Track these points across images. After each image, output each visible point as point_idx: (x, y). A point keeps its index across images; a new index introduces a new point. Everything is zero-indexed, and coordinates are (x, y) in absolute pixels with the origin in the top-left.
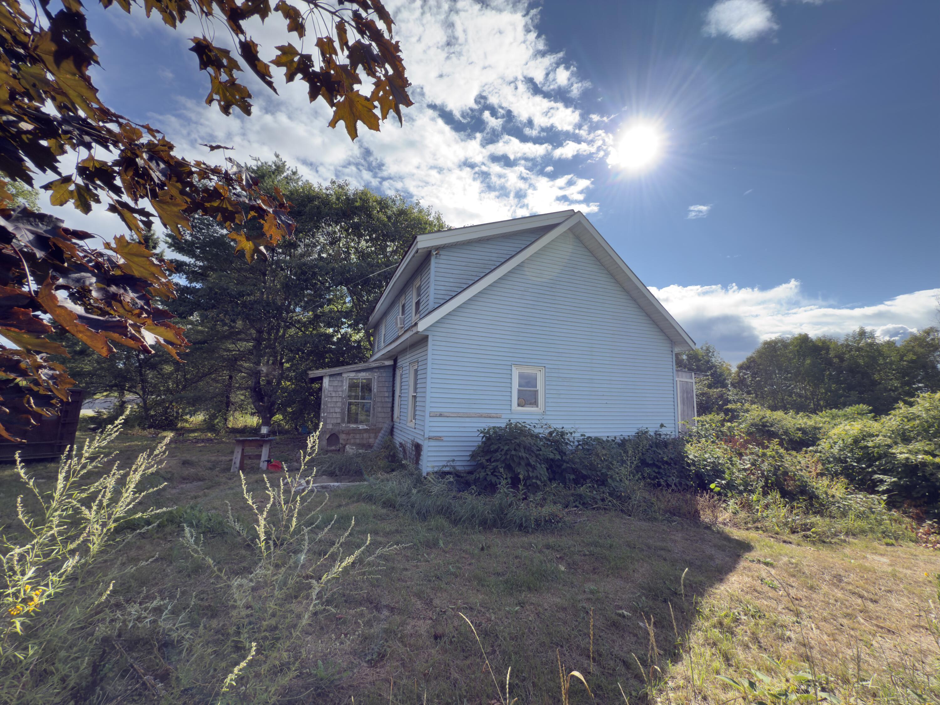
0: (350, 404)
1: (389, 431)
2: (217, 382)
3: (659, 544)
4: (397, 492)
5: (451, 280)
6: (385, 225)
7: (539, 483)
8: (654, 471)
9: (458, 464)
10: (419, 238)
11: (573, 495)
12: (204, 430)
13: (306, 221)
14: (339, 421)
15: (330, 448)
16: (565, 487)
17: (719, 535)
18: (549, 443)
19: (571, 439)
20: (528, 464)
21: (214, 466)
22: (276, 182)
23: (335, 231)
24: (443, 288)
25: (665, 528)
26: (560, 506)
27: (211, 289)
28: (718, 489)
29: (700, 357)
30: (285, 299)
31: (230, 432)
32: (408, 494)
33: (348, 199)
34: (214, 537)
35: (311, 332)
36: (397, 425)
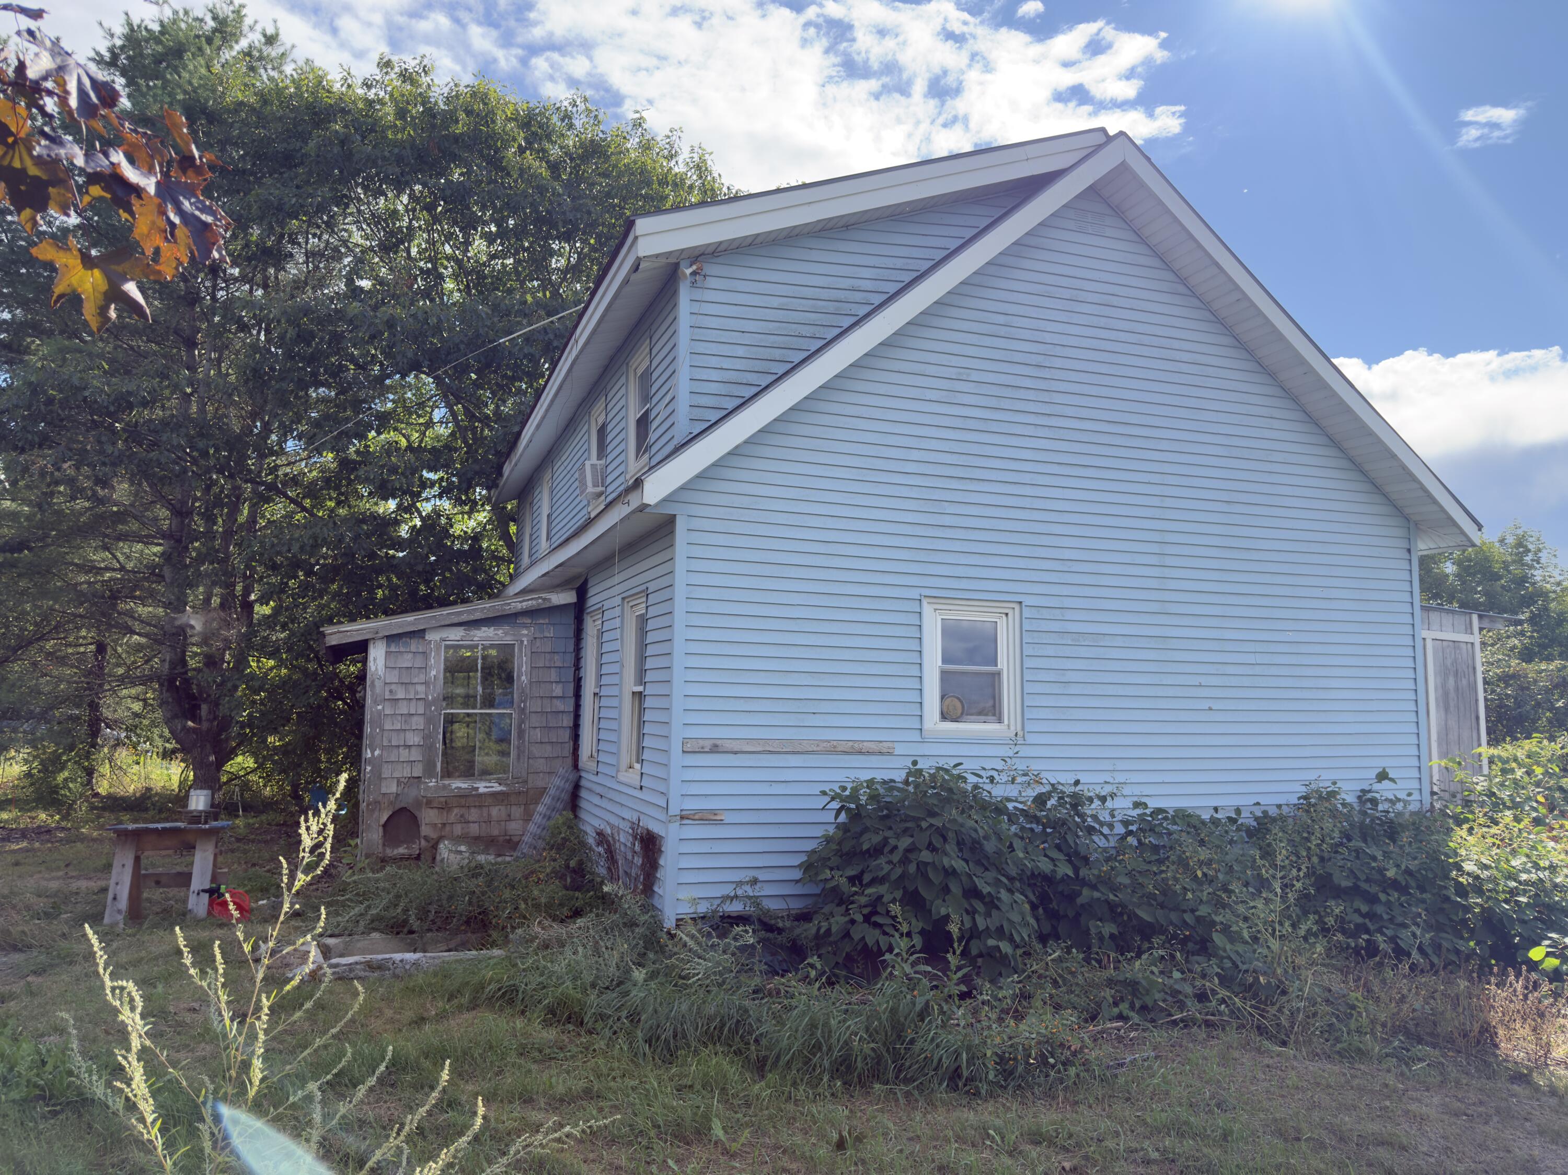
0: (450, 720)
1: (565, 796)
2: (62, 661)
3: (1373, 1127)
4: (588, 978)
5: (740, 351)
6: (541, 190)
7: (1006, 947)
8: (1358, 911)
9: (768, 890)
10: (643, 225)
11: (1110, 983)
12: (27, 802)
13: (308, 182)
14: (418, 771)
15: (390, 852)
16: (1087, 960)
17: (1553, 1101)
18: (1038, 829)
19: (1105, 816)
20: (973, 893)
21: (55, 906)
22: (217, 68)
23: (395, 211)
24: (714, 375)
25: (1391, 1080)
26: (1071, 1017)
27: (35, 389)
28: (1553, 962)
29: (1497, 567)
30: (254, 416)
31: (104, 809)
32: (621, 982)
33: (430, 112)
34: (55, 1114)
35: (332, 510)
36: (588, 779)
